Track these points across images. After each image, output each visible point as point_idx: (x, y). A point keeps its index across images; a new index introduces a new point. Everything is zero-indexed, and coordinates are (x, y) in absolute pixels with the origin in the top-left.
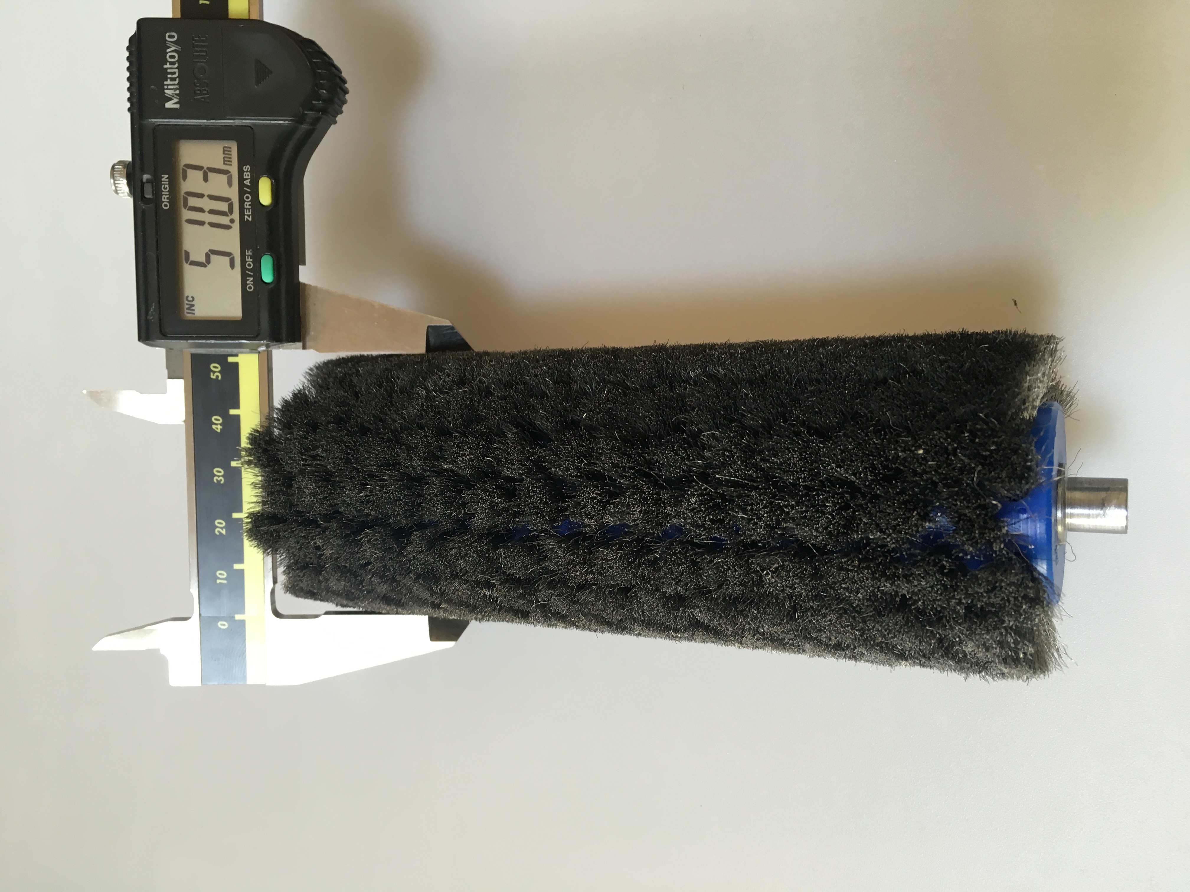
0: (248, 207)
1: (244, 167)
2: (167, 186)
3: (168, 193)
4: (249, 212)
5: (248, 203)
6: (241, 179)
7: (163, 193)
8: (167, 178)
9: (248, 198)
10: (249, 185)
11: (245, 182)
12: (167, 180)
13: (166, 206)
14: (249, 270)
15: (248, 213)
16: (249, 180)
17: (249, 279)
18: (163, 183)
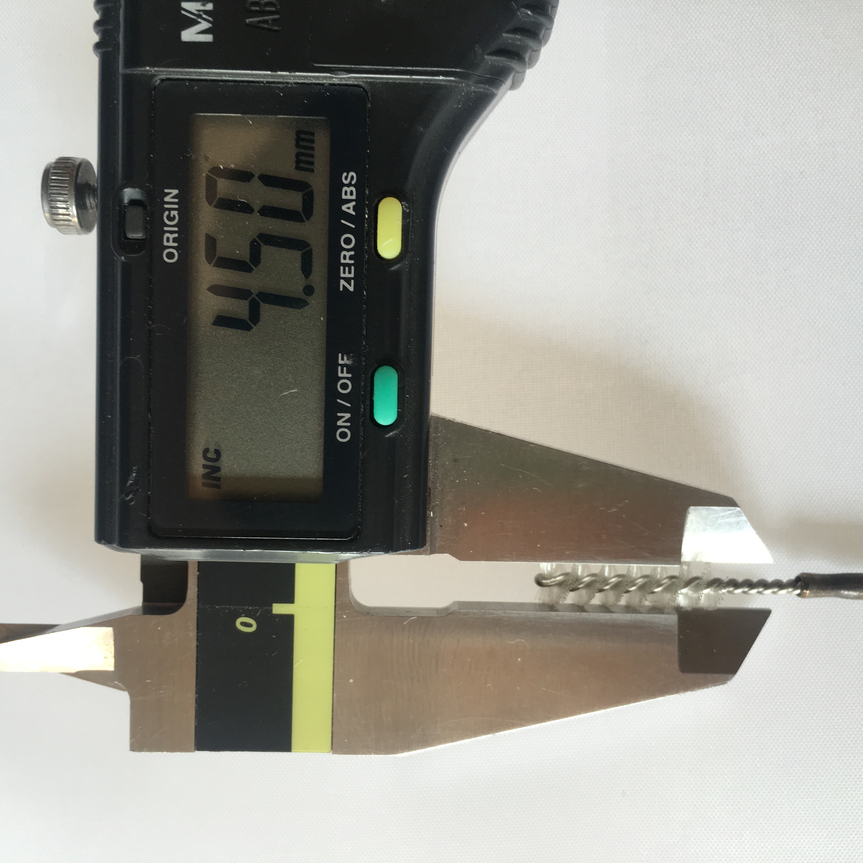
0: (348, 261)
1: (345, 174)
3: (176, 229)
4: (350, 272)
5: (348, 254)
7: (166, 229)
8: (173, 198)
9: (348, 241)
10: (354, 213)
11: (344, 208)
12: (176, 200)
13: (170, 256)
14: (343, 397)
15: (347, 275)
16: (354, 203)
17: (343, 417)
18: (166, 206)
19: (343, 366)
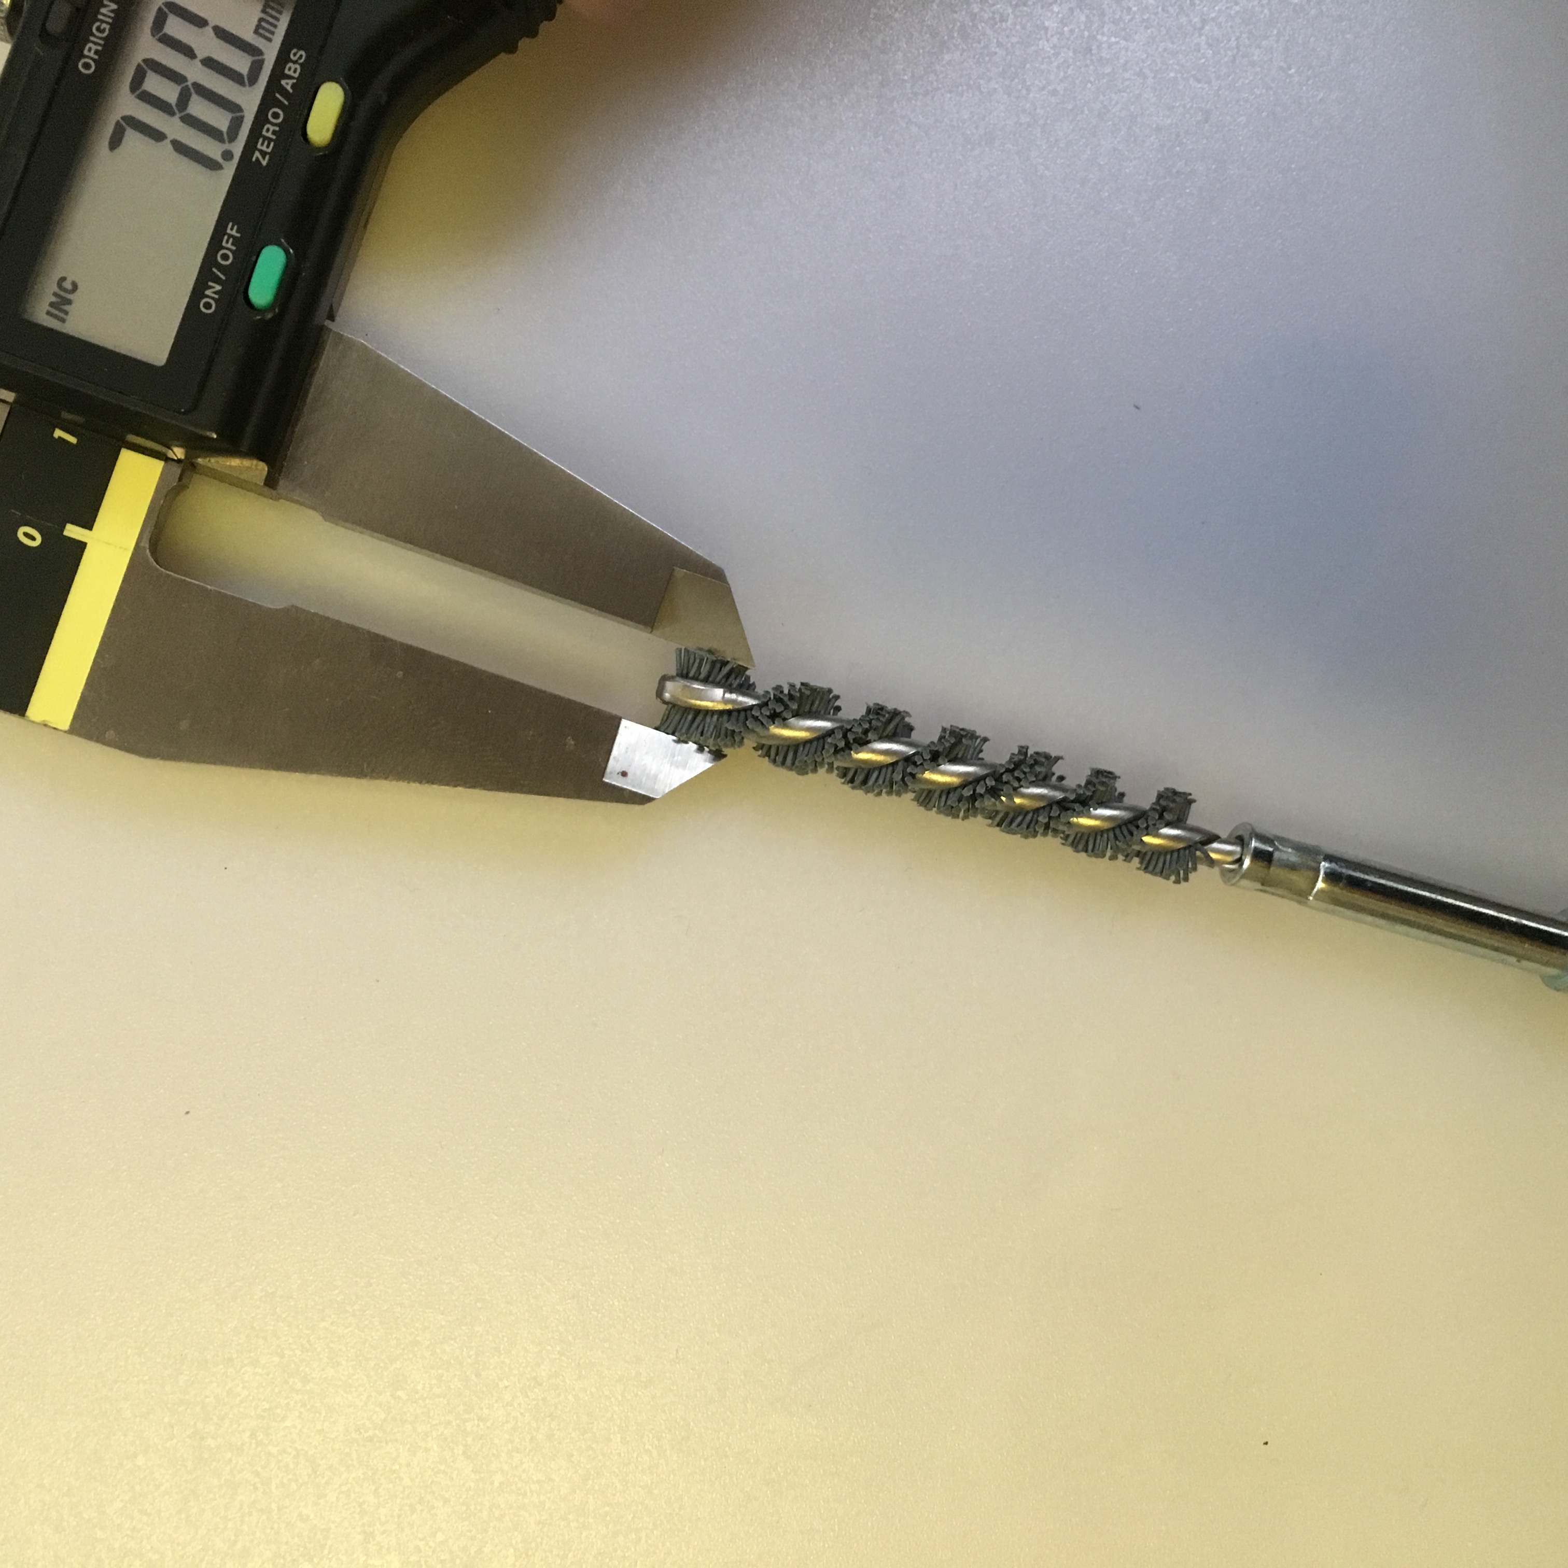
0: (269, 135)
1: (294, 51)
2: (107, 27)
4: (268, 147)
5: (272, 128)
6: (278, 73)
7: (92, 38)
8: (111, 11)
9: (276, 116)
10: (291, 91)
11: (283, 82)
12: (112, 15)
13: (87, 66)
14: (220, 268)
15: (264, 148)
16: (295, 81)
17: (214, 287)
18: (100, 17)
19: (230, 236)
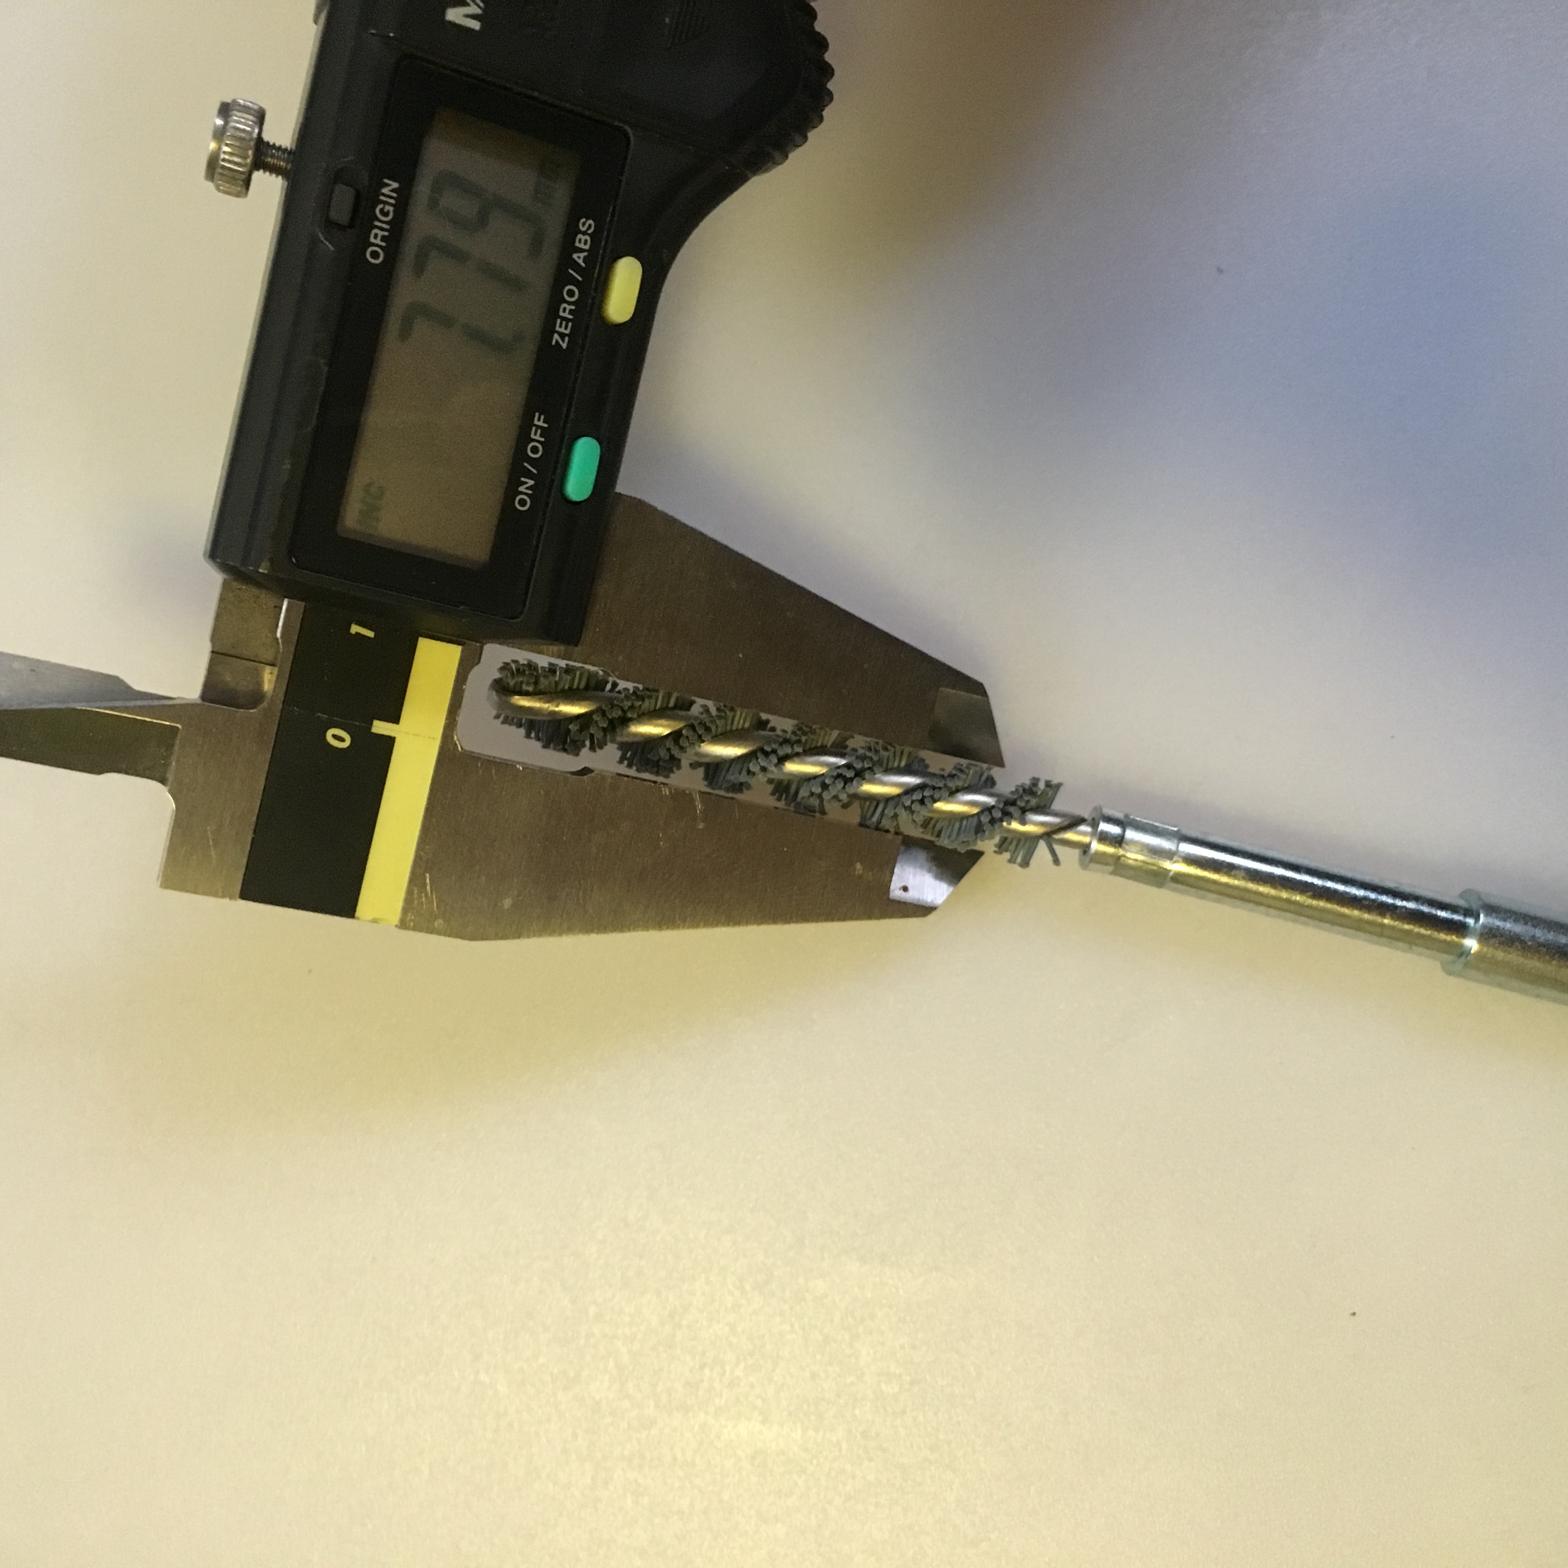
0: (566, 315)
1: (583, 220)
2: (391, 209)
3: (387, 227)
4: (566, 328)
5: (569, 307)
6: (567, 246)
7: (377, 223)
8: (392, 191)
9: (571, 294)
10: (583, 265)
11: (575, 256)
12: (394, 195)
13: (375, 255)
14: (532, 462)
15: (562, 330)
16: (586, 254)
17: (526, 483)
18: (382, 198)
19: (538, 427)
